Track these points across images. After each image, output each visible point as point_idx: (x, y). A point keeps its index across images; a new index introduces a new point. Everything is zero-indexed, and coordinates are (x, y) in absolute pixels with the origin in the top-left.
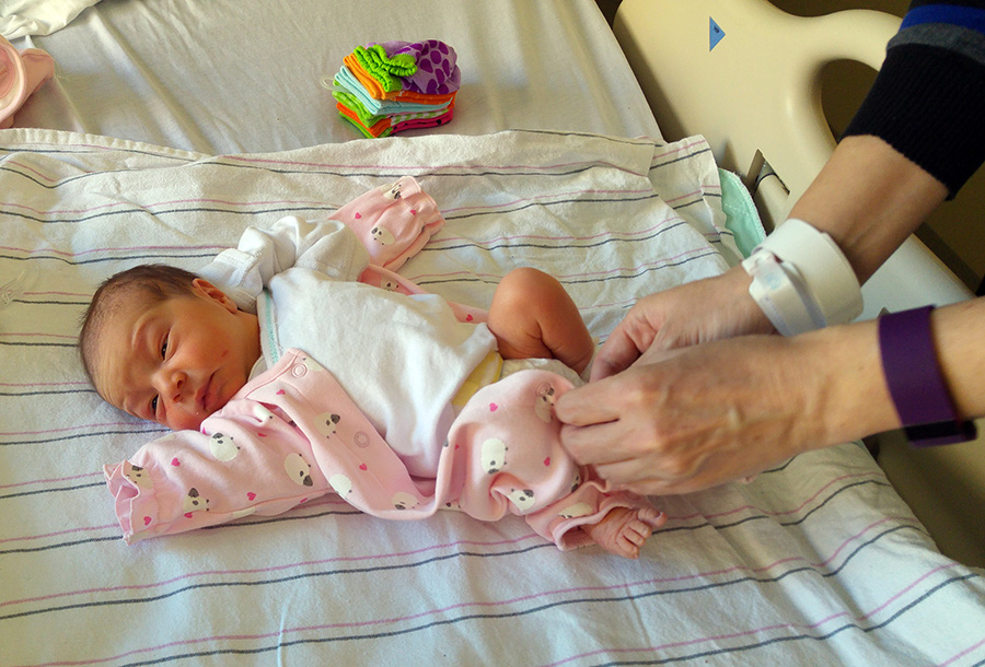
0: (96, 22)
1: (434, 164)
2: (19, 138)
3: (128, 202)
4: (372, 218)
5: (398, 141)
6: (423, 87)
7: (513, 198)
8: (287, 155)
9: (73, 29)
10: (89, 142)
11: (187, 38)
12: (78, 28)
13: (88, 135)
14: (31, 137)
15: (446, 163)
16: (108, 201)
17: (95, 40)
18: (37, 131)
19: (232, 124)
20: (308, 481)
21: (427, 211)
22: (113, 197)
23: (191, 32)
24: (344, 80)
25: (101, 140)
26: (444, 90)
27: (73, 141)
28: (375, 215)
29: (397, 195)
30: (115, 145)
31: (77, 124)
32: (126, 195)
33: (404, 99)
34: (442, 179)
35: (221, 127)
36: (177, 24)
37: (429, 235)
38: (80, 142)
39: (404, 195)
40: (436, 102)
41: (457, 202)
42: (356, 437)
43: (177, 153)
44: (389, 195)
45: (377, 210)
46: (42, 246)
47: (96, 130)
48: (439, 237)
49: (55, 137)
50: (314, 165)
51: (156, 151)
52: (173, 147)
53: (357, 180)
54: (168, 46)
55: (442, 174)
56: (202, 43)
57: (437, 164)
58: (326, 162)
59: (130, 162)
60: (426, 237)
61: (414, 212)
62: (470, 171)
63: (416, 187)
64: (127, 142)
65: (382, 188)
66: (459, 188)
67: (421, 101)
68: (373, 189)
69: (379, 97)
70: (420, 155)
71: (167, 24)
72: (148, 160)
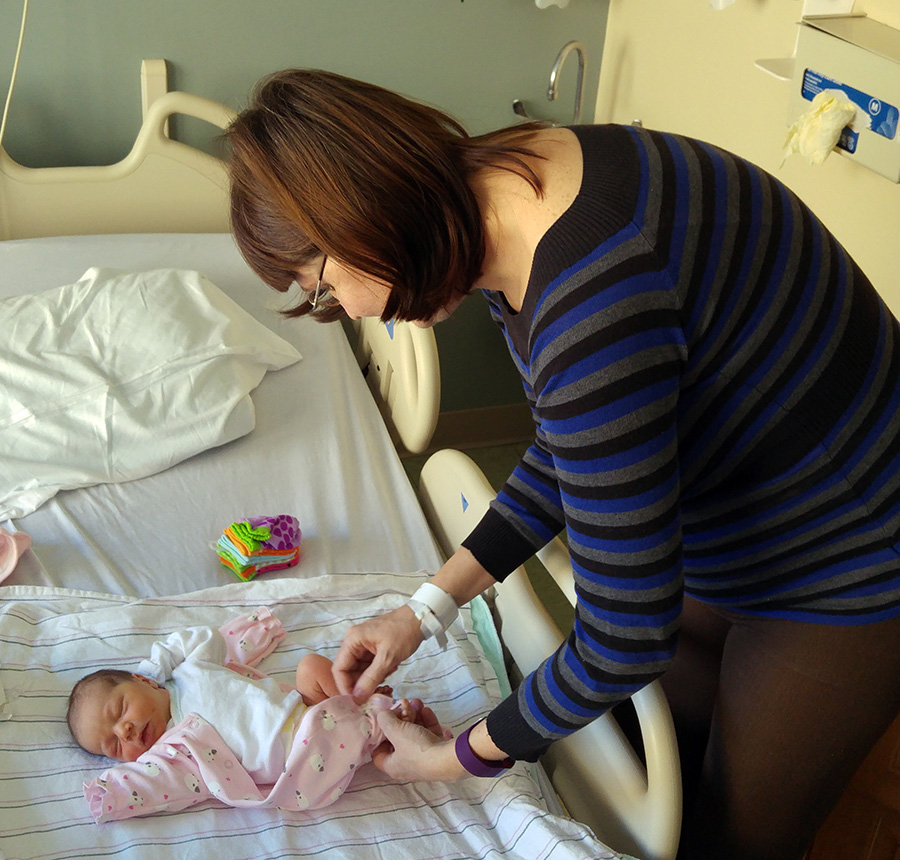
0: (55, 508)
1: (281, 597)
2: (11, 592)
3: (84, 632)
4: (240, 634)
5: (257, 584)
6: (276, 546)
7: (333, 616)
8: (186, 596)
9: (39, 512)
10: (57, 593)
11: (118, 515)
12: (43, 512)
13: (56, 589)
14: (19, 591)
15: (288, 596)
16: (73, 632)
17: (55, 520)
18: (23, 587)
19: (149, 575)
20: (197, 790)
21: (275, 627)
22: (75, 629)
23: (120, 512)
24: (223, 543)
25: (65, 591)
26: (290, 546)
27: (47, 592)
28: (242, 632)
29: (256, 619)
30: (73, 594)
31: (48, 580)
32: (84, 628)
33: (264, 554)
34: (287, 607)
35: (143, 578)
36: (110, 505)
37: (276, 643)
38: (51, 593)
39: (260, 619)
40: (285, 554)
41: (296, 621)
42: (225, 763)
43: (114, 597)
44: (251, 619)
45: (243, 628)
46: (33, 662)
47: (60, 584)
48: (283, 644)
49: (35, 591)
50: (204, 602)
51: (101, 597)
52: (111, 593)
53: (231, 609)
54: (105, 521)
55: (285, 603)
56: (128, 519)
57: (283, 597)
58: (211, 599)
59: (84, 605)
60: (275, 645)
61: (266, 629)
62: (303, 600)
63: (267, 613)
64: (82, 592)
65: (246, 614)
66: (297, 611)
67: (274, 554)
68: (242, 615)
69: (247, 554)
70: (271, 592)
71: (104, 507)
72: (97, 603)
